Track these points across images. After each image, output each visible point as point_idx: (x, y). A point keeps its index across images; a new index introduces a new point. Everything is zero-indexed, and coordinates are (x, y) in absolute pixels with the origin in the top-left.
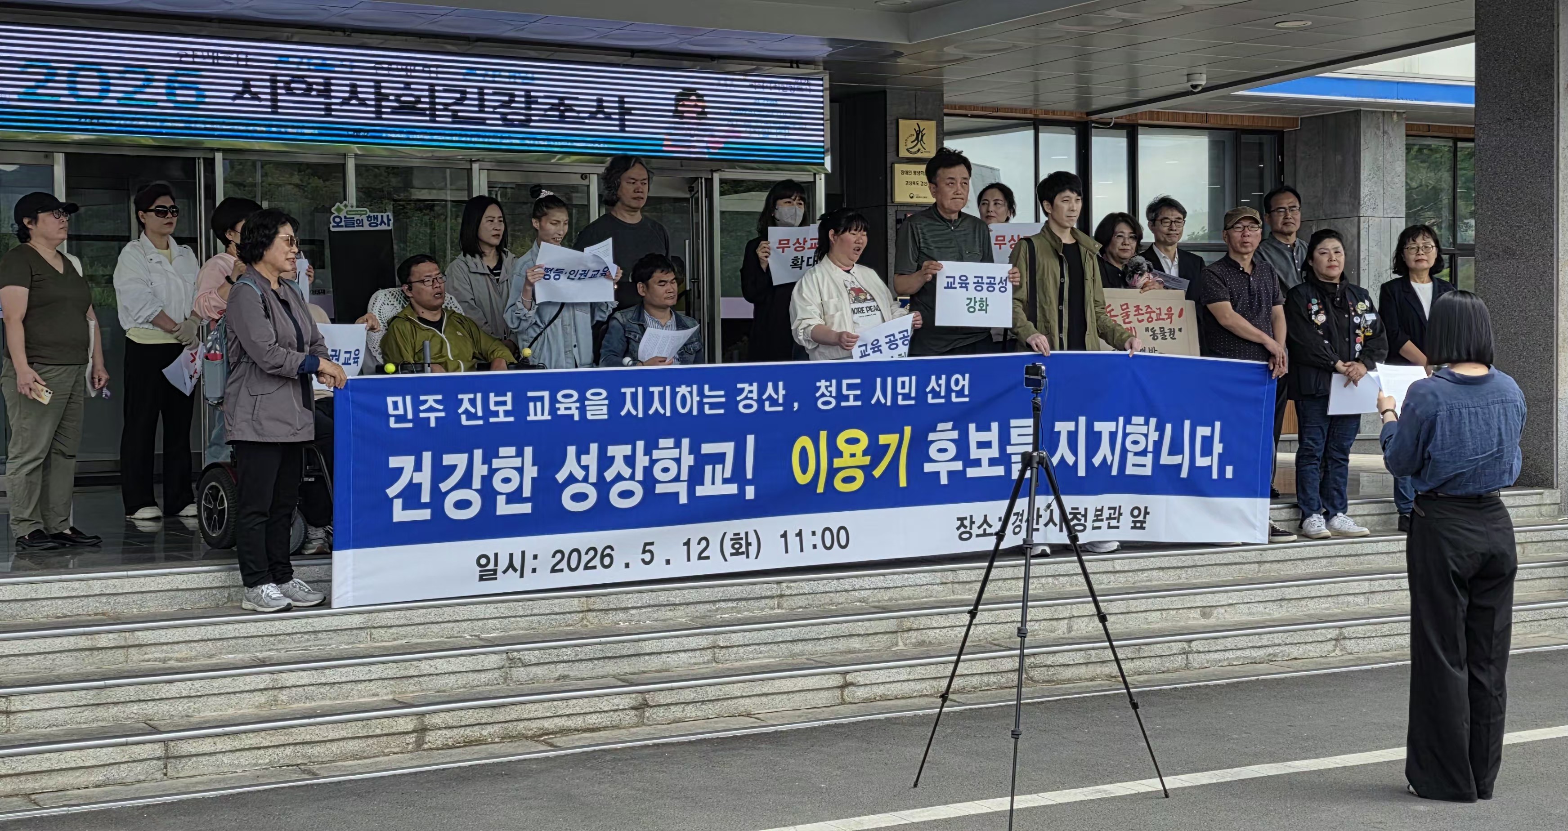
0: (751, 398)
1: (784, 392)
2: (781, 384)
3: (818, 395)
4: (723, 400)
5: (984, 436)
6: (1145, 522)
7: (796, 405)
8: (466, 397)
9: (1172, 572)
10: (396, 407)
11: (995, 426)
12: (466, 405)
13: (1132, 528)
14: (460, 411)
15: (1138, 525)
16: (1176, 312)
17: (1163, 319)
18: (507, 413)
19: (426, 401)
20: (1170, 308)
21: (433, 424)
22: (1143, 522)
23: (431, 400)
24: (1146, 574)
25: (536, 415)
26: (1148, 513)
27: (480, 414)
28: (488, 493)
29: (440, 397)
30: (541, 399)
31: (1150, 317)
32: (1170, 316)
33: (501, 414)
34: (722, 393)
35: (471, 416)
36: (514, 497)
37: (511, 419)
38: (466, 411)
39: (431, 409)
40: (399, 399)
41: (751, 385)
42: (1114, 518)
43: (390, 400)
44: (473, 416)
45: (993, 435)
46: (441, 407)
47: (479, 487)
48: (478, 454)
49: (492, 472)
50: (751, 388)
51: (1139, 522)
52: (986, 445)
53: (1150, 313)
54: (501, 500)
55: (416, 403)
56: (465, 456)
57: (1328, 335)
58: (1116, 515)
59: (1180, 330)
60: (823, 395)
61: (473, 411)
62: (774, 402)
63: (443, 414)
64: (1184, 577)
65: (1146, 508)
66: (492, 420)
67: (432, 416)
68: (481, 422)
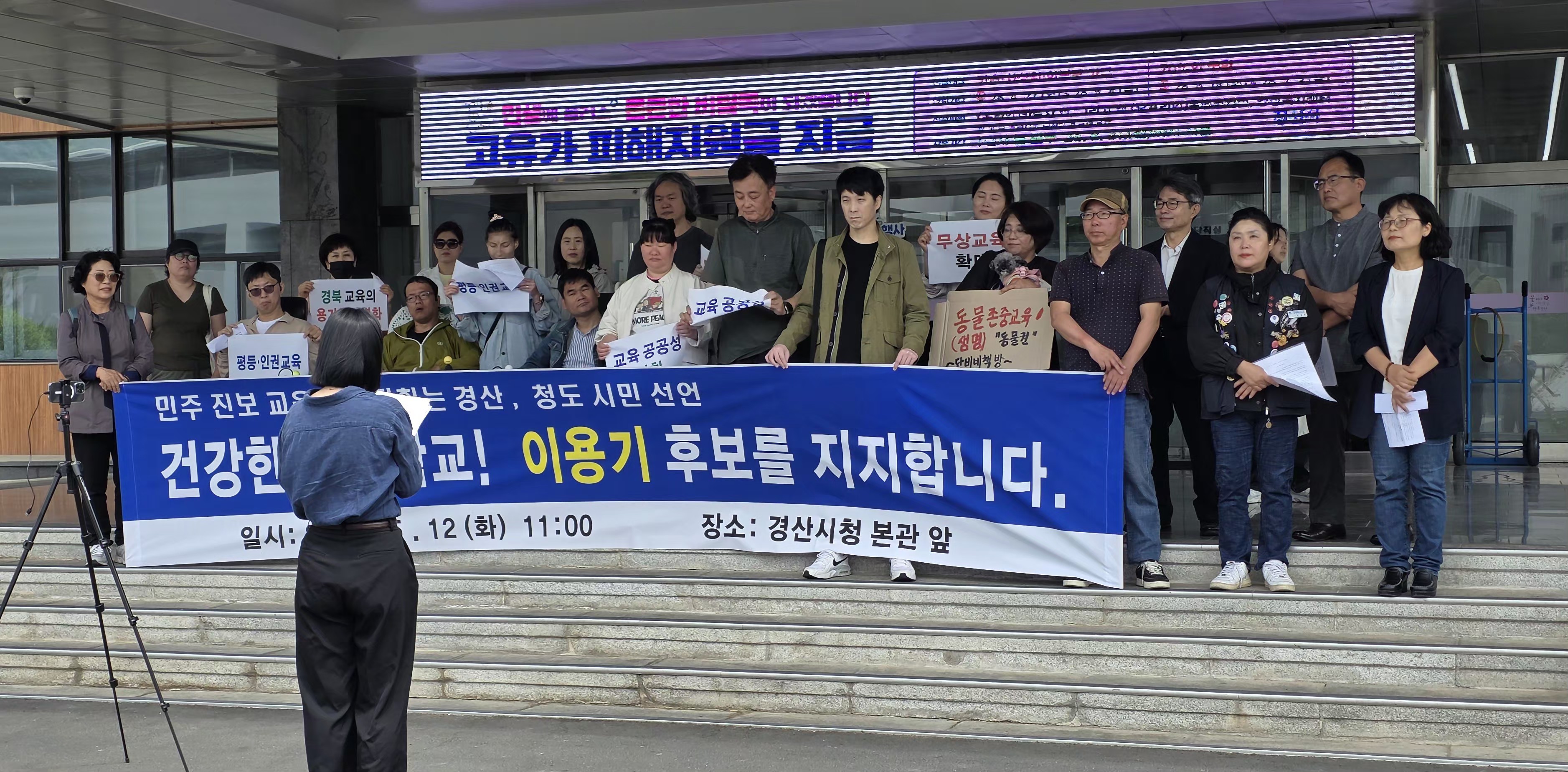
0: (470, 399)
1: (501, 394)
2: (496, 388)
3: (536, 396)
4: (443, 399)
5: (728, 441)
6: (947, 545)
7: (516, 405)
8: (217, 397)
9: (975, 610)
10: (162, 405)
11: (738, 432)
12: (219, 402)
13: (933, 550)
14: (215, 407)
15: (940, 547)
16: (1034, 313)
17: (1019, 322)
18: (253, 409)
19: (186, 400)
20: (1029, 309)
21: (193, 418)
22: (945, 545)
23: (190, 399)
24: (938, 609)
25: (277, 410)
26: (950, 535)
27: (231, 409)
28: (246, 476)
29: (196, 397)
30: (279, 398)
31: (1004, 321)
32: (1027, 318)
33: (248, 410)
34: (441, 394)
35: (224, 411)
36: (268, 479)
37: (257, 414)
38: (219, 408)
39: (191, 406)
40: (165, 398)
41: (467, 388)
42: (910, 538)
43: (158, 399)
44: (225, 411)
45: (737, 439)
46: (199, 404)
47: (238, 470)
48: (233, 442)
49: (247, 457)
50: (467, 390)
51: (941, 544)
52: (732, 449)
53: (1006, 315)
54: (258, 481)
55: (179, 402)
56: (223, 444)
57: (1234, 339)
58: (911, 534)
59: (1035, 334)
60: (541, 397)
61: (225, 407)
62: (493, 403)
63: (200, 410)
64: (992, 617)
65: (947, 529)
66: (241, 414)
67: (192, 411)
68: (232, 416)
